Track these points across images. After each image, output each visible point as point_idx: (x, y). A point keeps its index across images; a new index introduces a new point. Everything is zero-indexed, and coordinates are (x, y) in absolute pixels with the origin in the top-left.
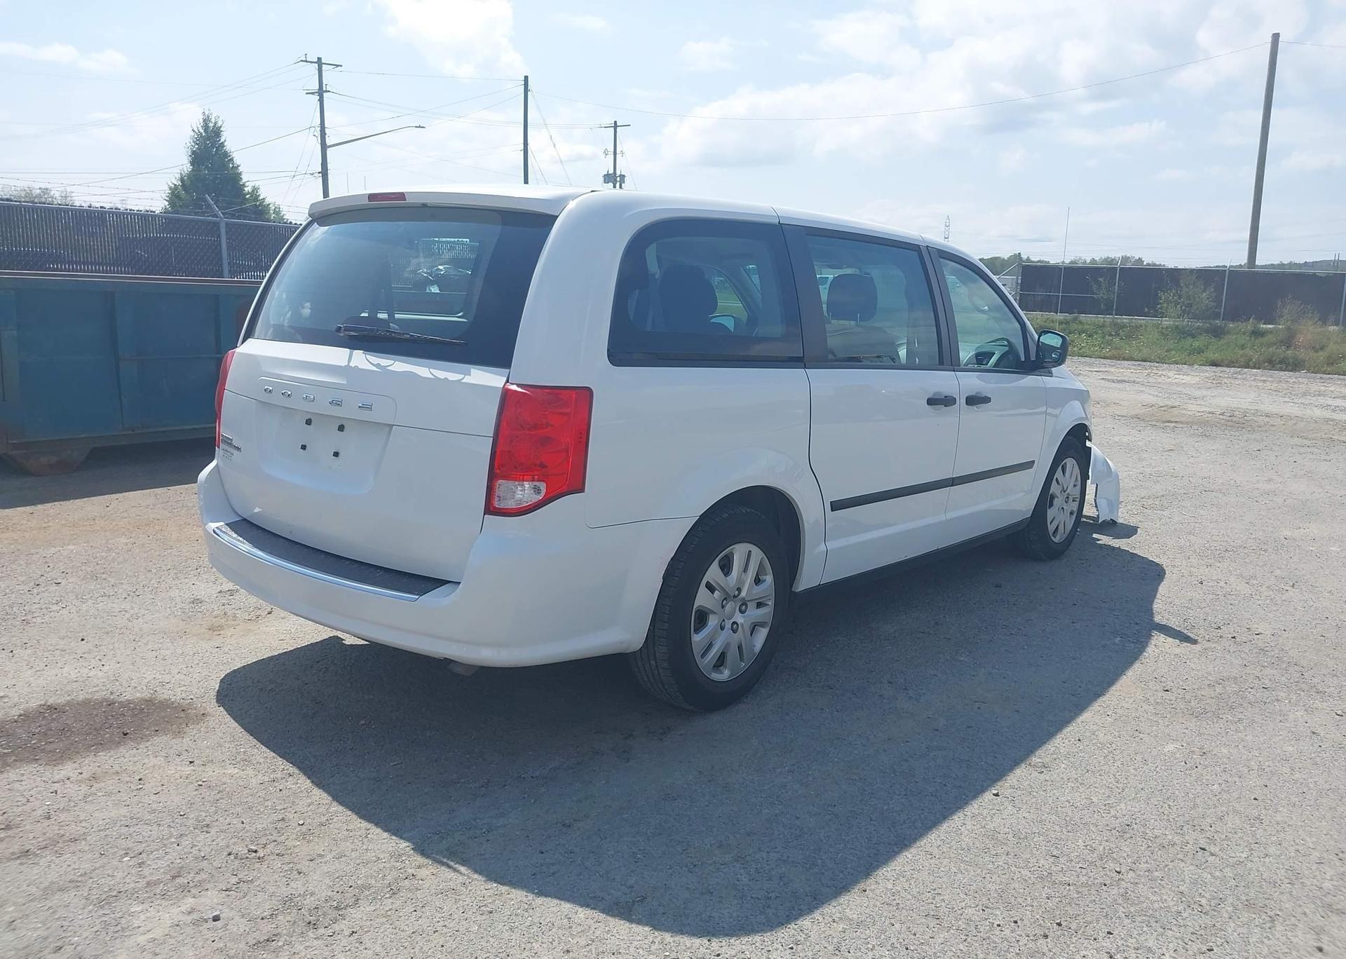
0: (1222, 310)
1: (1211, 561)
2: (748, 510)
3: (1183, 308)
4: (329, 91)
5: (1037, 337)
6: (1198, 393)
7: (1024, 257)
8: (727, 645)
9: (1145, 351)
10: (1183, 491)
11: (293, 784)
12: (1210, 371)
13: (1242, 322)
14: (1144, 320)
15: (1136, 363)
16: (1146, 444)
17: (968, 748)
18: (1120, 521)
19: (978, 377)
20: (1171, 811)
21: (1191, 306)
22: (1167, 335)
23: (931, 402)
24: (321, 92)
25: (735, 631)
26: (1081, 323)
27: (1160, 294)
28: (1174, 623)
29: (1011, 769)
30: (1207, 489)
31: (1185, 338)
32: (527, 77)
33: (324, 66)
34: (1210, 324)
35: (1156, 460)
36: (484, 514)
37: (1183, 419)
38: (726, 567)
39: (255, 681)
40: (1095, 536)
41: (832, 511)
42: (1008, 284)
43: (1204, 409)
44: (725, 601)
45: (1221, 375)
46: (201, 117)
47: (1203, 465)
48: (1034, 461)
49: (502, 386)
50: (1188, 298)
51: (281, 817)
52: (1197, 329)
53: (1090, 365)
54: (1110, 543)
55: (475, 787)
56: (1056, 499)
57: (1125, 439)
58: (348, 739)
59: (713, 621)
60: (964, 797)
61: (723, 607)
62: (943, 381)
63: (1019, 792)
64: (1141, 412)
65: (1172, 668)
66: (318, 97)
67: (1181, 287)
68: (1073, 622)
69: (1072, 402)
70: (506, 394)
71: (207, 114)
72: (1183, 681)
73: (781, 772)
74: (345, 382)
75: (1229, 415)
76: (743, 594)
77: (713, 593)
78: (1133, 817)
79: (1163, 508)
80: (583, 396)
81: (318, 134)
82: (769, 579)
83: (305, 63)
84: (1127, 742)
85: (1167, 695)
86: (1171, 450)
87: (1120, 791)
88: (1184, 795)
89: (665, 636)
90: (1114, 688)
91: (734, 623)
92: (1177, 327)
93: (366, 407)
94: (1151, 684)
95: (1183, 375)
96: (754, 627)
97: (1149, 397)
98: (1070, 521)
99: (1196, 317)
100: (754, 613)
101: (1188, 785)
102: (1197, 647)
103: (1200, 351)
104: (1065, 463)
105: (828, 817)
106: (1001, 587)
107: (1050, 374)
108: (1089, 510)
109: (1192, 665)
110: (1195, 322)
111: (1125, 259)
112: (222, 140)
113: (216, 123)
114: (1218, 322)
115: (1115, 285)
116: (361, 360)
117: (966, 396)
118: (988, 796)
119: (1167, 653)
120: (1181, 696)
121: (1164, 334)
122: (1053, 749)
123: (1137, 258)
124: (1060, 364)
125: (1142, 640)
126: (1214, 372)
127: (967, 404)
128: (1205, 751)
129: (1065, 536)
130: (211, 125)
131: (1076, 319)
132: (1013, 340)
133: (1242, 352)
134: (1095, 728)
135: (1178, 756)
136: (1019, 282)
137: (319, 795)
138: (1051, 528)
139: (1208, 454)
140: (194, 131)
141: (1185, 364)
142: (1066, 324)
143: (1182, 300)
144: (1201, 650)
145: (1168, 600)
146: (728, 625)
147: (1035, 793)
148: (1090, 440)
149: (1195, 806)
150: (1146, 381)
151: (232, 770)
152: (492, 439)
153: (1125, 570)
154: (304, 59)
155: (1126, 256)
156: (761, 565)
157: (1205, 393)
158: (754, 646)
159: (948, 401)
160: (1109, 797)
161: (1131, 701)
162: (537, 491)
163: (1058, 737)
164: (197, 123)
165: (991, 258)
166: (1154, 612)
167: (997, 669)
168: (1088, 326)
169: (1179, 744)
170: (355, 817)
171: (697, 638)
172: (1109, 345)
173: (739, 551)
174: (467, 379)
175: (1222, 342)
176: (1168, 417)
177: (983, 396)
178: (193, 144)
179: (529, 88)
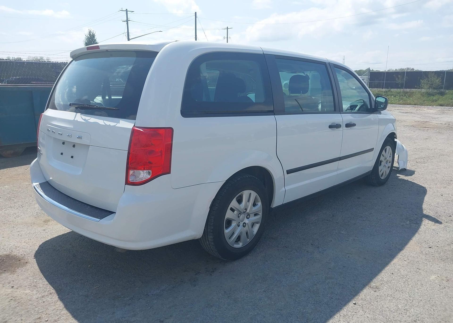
0: (444, 86)
1: (445, 185)
2: (249, 176)
3: (430, 85)
4: (130, 20)
5: (375, 99)
6: (436, 116)
7: (371, 69)
8: (241, 233)
9: (416, 101)
10: (432, 155)
11: (50, 299)
12: (440, 108)
13: (451, 90)
14: (415, 90)
15: (412, 106)
16: (417, 137)
17: (343, 277)
18: (408, 168)
19: (351, 115)
20: (434, 313)
21: (433, 85)
22: (424, 95)
23: (330, 127)
24: (127, 21)
25: (244, 226)
26: (392, 92)
27: (421, 81)
28: (431, 214)
29: (361, 289)
30: (442, 155)
31: (430, 96)
32: (196, 12)
33: (128, 12)
34: (440, 91)
35: (421, 143)
36: (125, 185)
37: (431, 126)
38: (240, 201)
39: (53, 246)
40: (398, 175)
41: (287, 174)
42: (365, 79)
43: (438, 122)
44: (239, 215)
45: (444, 109)
46: (88, 31)
47: (439, 144)
48: (374, 148)
49: (132, 128)
50: (431, 82)
51: (39, 317)
52: (435, 93)
53: (395, 107)
54: (404, 178)
55: (127, 300)
56: (382, 162)
57: (409, 135)
58: (81, 274)
59: (234, 224)
60: (340, 304)
61: (239, 217)
62: (336, 118)
63: (365, 302)
64: (414, 124)
65: (432, 236)
66: (126, 23)
67: (429, 78)
68: (389, 214)
69: (389, 124)
70: (134, 132)
71: (90, 30)
72: (437, 242)
73: (260, 291)
74: (72, 127)
75: (448, 124)
76: (248, 211)
77: (234, 212)
78: (418, 316)
79: (424, 163)
80: (169, 131)
81: (127, 35)
82: (260, 204)
83: (122, 11)
84: (414, 274)
85: (430, 250)
86: (427, 139)
87: (411, 302)
88: (440, 304)
89: (212, 232)
90: (407, 246)
91: (244, 223)
92: (427, 92)
93: (79, 138)
94: (423, 244)
95: (430, 110)
96: (253, 225)
97: (417, 118)
98: (388, 170)
99: (434, 89)
100: (253, 218)
101: (442, 298)
102: (442, 226)
103: (436, 101)
104: (386, 148)
105: (278, 316)
106: (360, 198)
107: (380, 113)
108: (396, 165)
109: (440, 234)
110: (434, 90)
111: (408, 69)
112: (95, 38)
113: (93, 33)
114: (442, 90)
115: (404, 78)
116: (80, 117)
117: (346, 124)
118: (351, 304)
119: (429, 228)
120: (436, 250)
121: (422, 95)
122: (381, 278)
123: (412, 68)
124: (384, 109)
125: (418, 222)
126: (441, 108)
127: (346, 127)
128: (448, 279)
129: (386, 176)
130: (91, 34)
131: (390, 90)
132: (365, 100)
133: (451, 101)
134: (399, 267)
135: (436, 282)
136: (369, 78)
137: (60, 305)
138: (380, 174)
139: (441, 140)
140: (86, 36)
141: (430, 106)
142: (386, 93)
143: (429, 82)
144: (443, 227)
145: (428, 203)
146: (241, 224)
147: (372, 303)
148: (396, 139)
149: (446, 310)
150: (416, 112)
151: (27, 291)
152: (128, 151)
153: (410, 190)
154: (122, 10)
155: (408, 68)
156: (256, 198)
157: (438, 116)
158: (254, 232)
159: (338, 126)
160: (406, 305)
161: (415, 253)
162: (149, 173)
163: (383, 272)
164: (87, 33)
165: (359, 70)
166: (423, 209)
167: (357, 237)
168: (394, 93)
169: (437, 275)
170: (71, 316)
171: (227, 231)
172: (402, 99)
173: (246, 194)
174: (118, 125)
175: (444, 97)
176: (424, 126)
177: (353, 123)
178: (86, 40)
179: (197, 16)
